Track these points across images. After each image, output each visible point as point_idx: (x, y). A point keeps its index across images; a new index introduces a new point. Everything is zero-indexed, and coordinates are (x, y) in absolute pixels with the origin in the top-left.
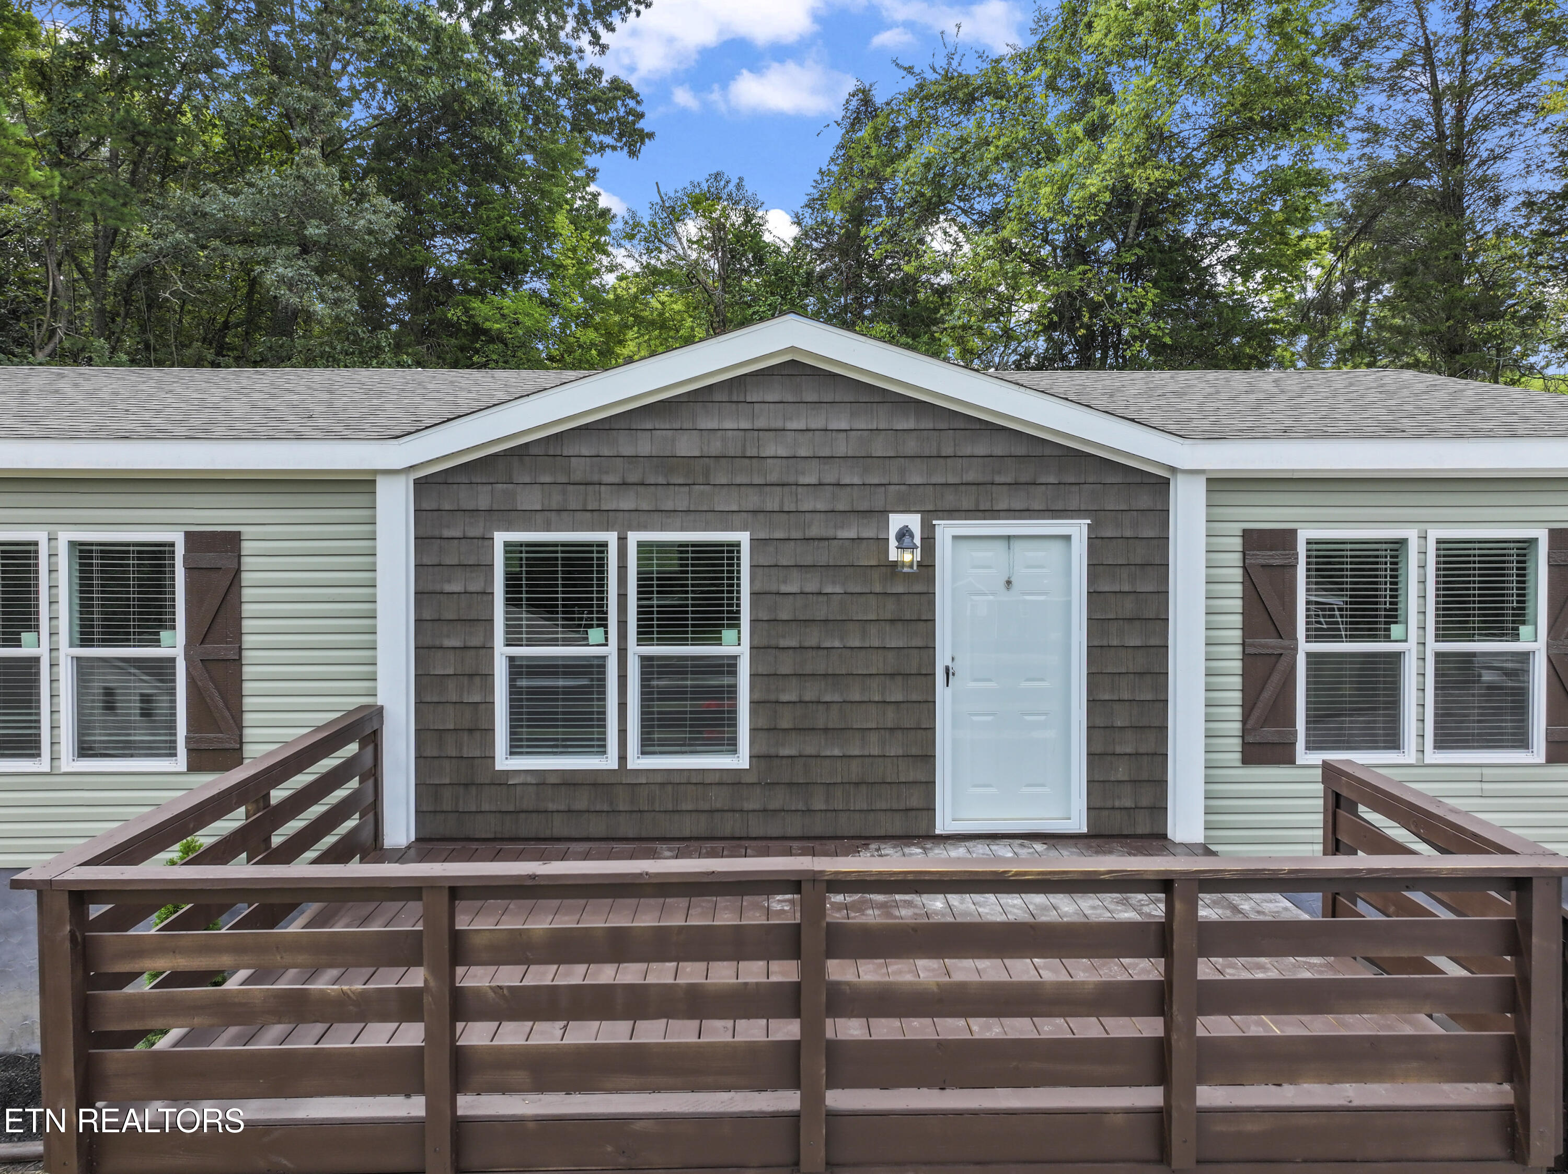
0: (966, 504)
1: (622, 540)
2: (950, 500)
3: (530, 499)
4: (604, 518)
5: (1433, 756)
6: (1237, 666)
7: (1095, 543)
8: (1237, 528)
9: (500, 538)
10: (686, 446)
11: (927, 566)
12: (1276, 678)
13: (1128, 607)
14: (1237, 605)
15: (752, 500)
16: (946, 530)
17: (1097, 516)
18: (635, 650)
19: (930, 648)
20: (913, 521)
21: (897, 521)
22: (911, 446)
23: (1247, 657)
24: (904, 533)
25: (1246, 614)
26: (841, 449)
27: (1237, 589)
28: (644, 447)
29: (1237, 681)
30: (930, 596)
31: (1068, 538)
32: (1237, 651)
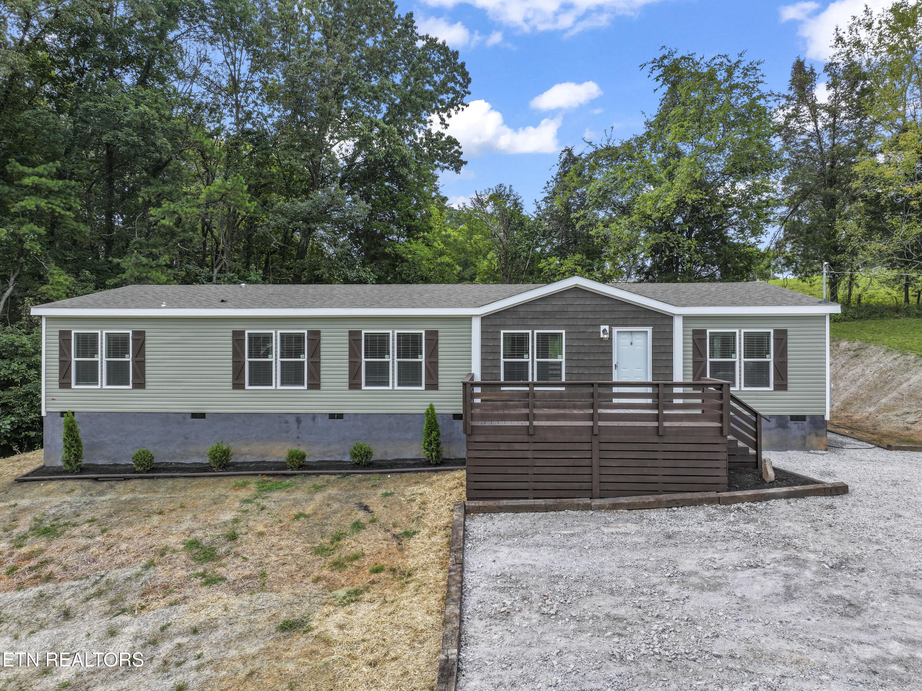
0: (621, 323)
1: (533, 332)
2: (616, 322)
3: (510, 322)
4: (528, 327)
5: (743, 389)
6: (691, 365)
7: (654, 332)
8: (691, 329)
9: (502, 332)
10: (549, 309)
11: (610, 339)
12: (701, 368)
13: (663, 349)
14: (691, 349)
15: (565, 322)
16: (615, 330)
17: (654, 326)
18: (536, 360)
19: (611, 360)
20: (607, 327)
21: (602, 327)
22: (606, 308)
23: (694, 362)
24: (604, 331)
25: (694, 351)
26: (588, 309)
27: (691, 345)
28: (538, 309)
29: (691, 369)
30: (611, 347)
31: (646, 332)
32: (691, 361)
